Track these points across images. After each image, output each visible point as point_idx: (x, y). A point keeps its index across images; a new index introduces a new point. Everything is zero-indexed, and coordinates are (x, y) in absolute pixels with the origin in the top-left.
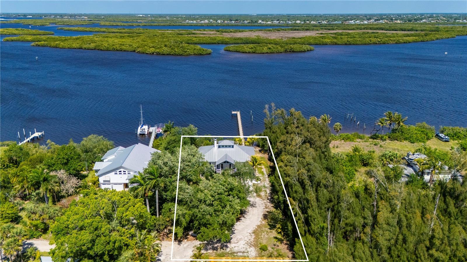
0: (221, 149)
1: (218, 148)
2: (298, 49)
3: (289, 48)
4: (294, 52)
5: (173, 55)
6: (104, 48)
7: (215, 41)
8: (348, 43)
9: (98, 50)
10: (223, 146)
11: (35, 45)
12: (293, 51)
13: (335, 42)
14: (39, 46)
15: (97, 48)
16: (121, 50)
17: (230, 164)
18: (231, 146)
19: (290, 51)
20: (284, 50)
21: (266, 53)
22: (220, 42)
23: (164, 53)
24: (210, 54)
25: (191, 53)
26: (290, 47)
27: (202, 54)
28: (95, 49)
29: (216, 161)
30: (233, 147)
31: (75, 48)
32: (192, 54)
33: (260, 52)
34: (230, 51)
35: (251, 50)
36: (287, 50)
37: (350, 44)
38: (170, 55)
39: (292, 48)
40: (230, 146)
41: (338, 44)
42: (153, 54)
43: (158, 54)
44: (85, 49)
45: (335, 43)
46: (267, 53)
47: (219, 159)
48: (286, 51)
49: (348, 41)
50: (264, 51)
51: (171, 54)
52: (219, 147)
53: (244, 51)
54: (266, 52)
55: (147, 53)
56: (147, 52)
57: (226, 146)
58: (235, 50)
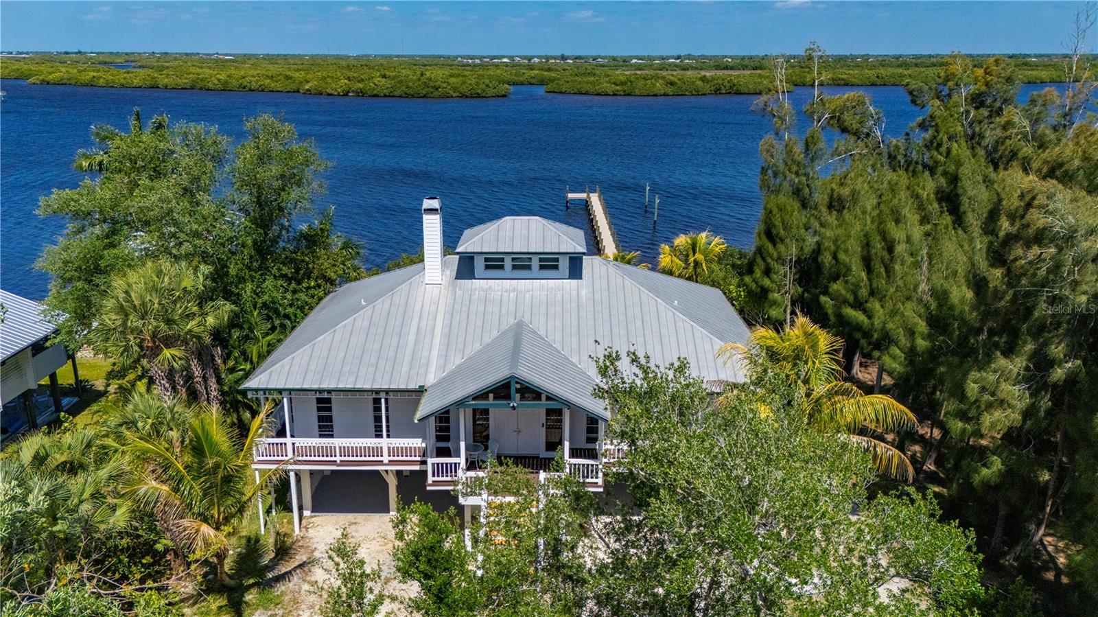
0: (477, 286)
1: (459, 276)
2: (750, 87)
3: (726, 84)
4: (740, 94)
5: (400, 97)
6: (215, 84)
7: (521, 79)
8: (879, 82)
9: (201, 89)
10: (494, 263)
11: (38, 82)
12: (736, 93)
13: (843, 79)
14: (48, 83)
15: (198, 86)
16: (263, 91)
17: (549, 412)
18: (564, 264)
19: (729, 93)
20: (713, 88)
21: (661, 95)
22: (532, 81)
23: (375, 92)
24: (504, 96)
25: (451, 92)
26: (729, 82)
27: (484, 95)
28: (192, 88)
29: (430, 380)
30: (575, 271)
31: (140, 87)
32: (455, 95)
33: (645, 93)
34: (561, 93)
35: (618, 88)
36: (720, 89)
37: (884, 85)
38: (394, 96)
39: (734, 85)
40: (549, 263)
41: (853, 85)
42: (346, 95)
43: (361, 94)
44: (166, 87)
45: (842, 82)
46: (665, 95)
47: (456, 361)
48: (717, 92)
49: (878, 77)
50: (655, 91)
51: (397, 94)
52: (466, 268)
53: (600, 91)
54: (662, 92)
55: (329, 95)
56: (329, 91)
57: (521, 264)
58: (576, 91)
